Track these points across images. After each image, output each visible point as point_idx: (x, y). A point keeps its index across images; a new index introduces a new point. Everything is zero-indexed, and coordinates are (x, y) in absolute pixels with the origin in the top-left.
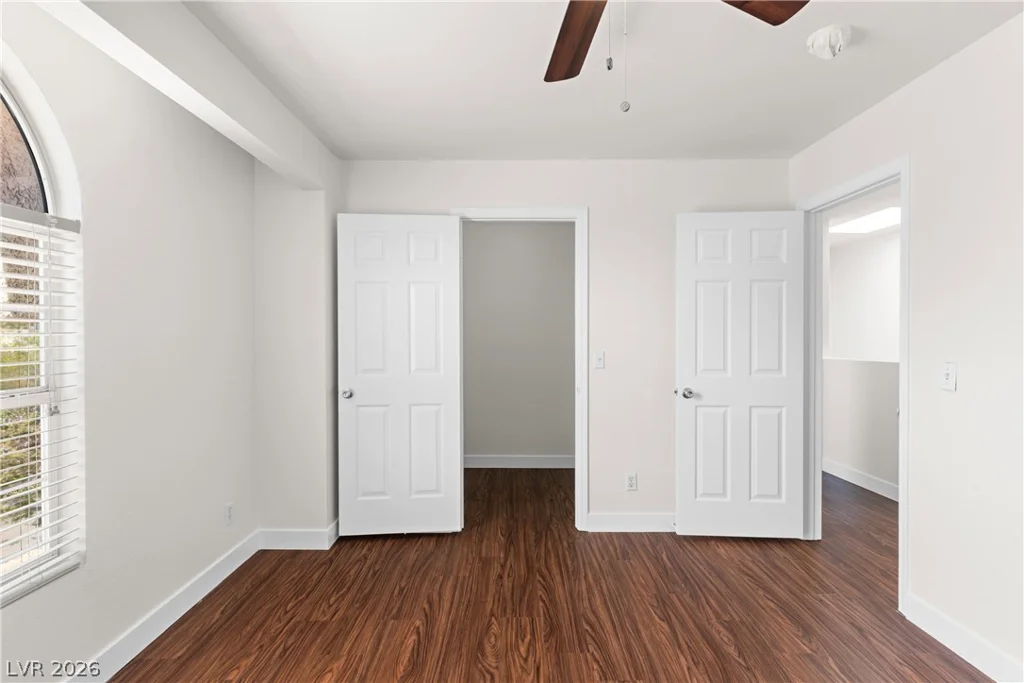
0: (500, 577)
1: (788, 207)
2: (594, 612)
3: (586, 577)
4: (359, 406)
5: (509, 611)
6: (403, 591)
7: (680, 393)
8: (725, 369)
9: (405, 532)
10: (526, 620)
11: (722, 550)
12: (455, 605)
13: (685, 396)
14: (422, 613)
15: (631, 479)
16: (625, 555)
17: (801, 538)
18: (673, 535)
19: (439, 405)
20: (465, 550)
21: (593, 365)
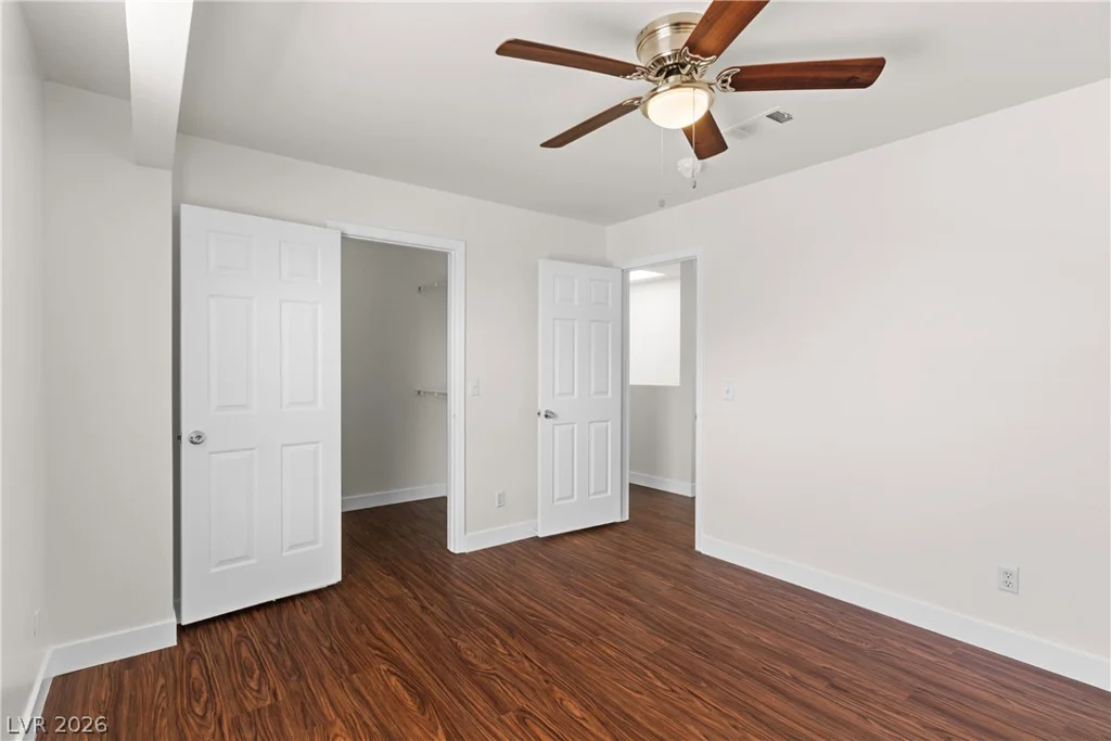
0: (423, 608)
1: (609, 265)
2: (529, 608)
3: (498, 586)
4: (211, 453)
5: (461, 630)
6: (332, 648)
7: (543, 414)
8: (573, 393)
9: (273, 598)
10: (482, 631)
11: (576, 541)
12: (404, 641)
13: (546, 416)
14: (379, 660)
15: (500, 495)
16: (514, 563)
17: (618, 520)
18: (536, 539)
19: (317, 442)
20: (362, 597)
21: (469, 393)
